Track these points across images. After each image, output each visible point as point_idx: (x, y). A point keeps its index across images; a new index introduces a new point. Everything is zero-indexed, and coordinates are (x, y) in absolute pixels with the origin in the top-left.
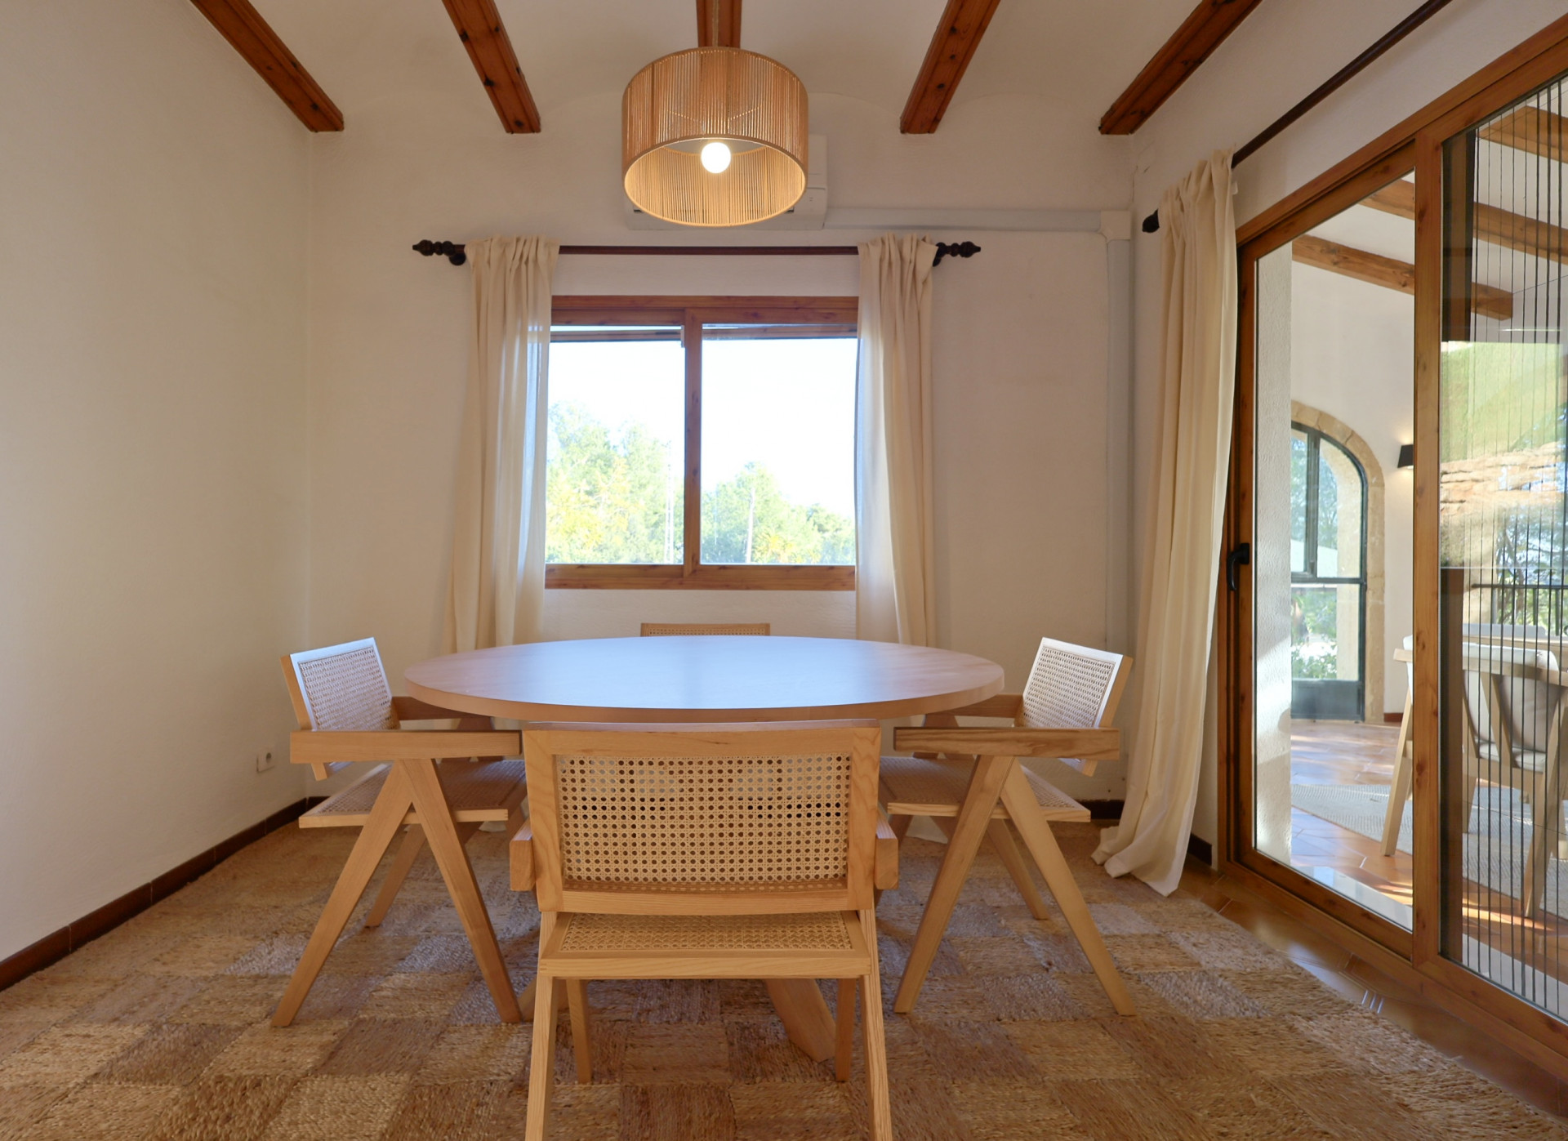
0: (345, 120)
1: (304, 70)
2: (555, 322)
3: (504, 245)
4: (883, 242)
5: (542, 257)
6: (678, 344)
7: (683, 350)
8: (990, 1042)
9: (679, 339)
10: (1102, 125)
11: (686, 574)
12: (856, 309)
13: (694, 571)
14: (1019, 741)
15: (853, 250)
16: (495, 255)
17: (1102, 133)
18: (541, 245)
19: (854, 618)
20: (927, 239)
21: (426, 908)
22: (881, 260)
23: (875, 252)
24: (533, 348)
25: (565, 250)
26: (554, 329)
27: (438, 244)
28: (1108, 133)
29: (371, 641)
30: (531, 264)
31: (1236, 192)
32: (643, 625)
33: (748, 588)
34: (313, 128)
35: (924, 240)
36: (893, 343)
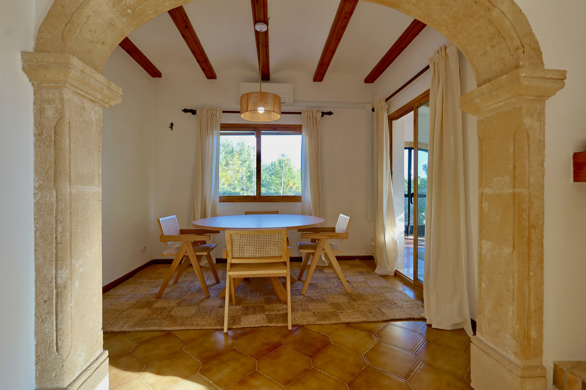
0: (162, 74)
1: (153, 65)
2: (221, 130)
3: (207, 111)
4: (308, 111)
5: (218, 114)
6: (254, 136)
7: (256, 138)
8: (319, 298)
9: (255, 135)
10: (365, 81)
11: (257, 198)
12: (301, 128)
13: (259, 197)
14: (327, 236)
15: (300, 113)
16: (205, 113)
17: (365, 83)
18: (217, 111)
19: (301, 209)
20: (319, 111)
21: (192, 281)
22: (307, 116)
23: (306, 114)
24: (215, 136)
25: (224, 112)
26: (221, 132)
27: (189, 110)
28: (366, 83)
29: (175, 216)
30: (214, 116)
31: (387, 107)
32: (246, 212)
33: (274, 202)
34: (153, 76)
35: (318, 111)
36: (311, 138)
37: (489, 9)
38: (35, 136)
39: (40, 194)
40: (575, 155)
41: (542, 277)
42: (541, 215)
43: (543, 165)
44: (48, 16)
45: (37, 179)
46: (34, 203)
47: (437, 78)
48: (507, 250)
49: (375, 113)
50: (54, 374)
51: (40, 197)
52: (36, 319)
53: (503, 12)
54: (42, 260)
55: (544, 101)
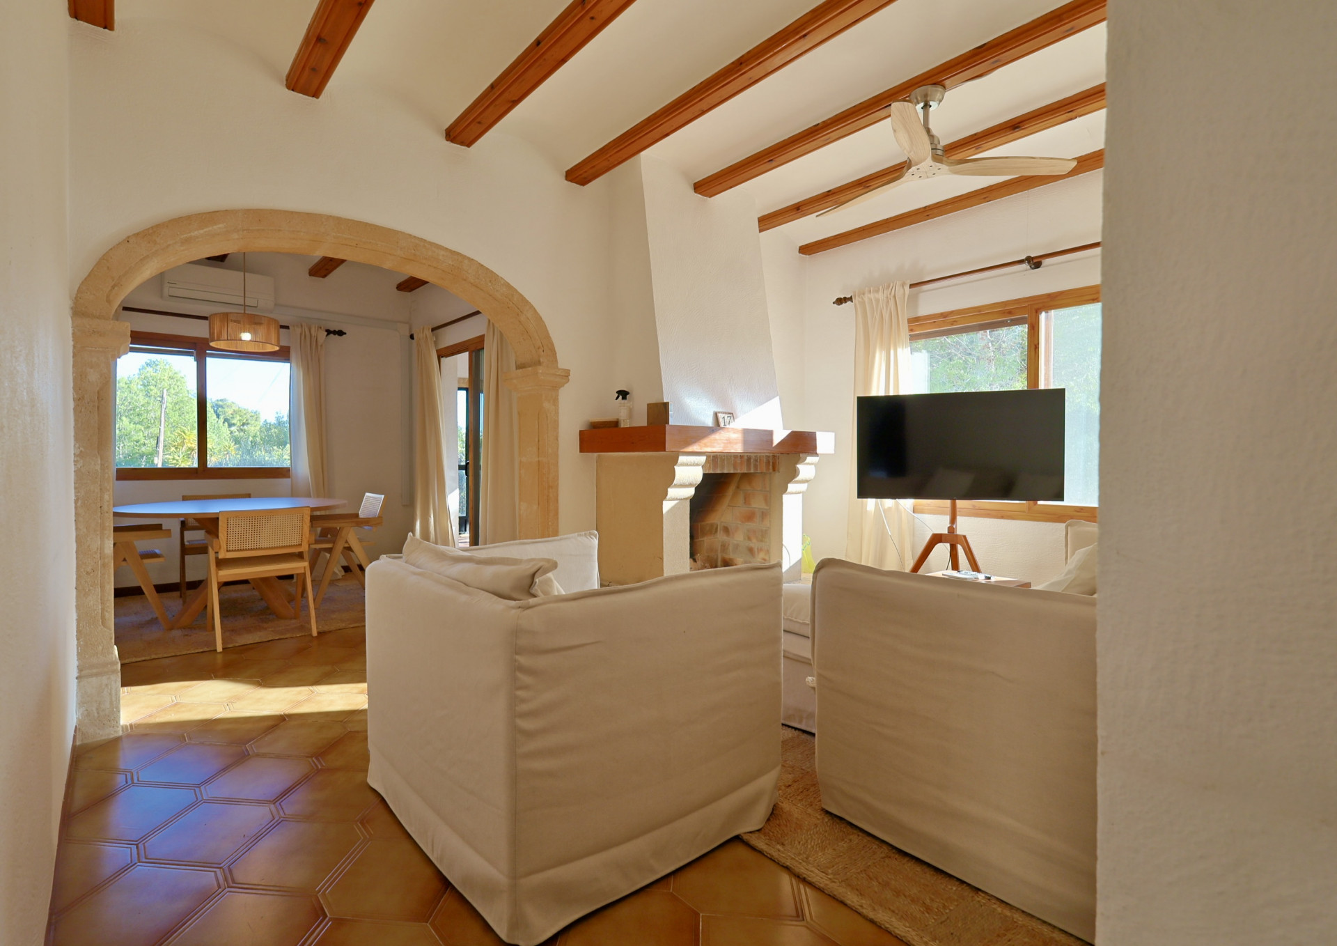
4: (302, 326)
6: (194, 358)
7: (195, 364)
10: (398, 287)
11: (200, 472)
12: (289, 352)
13: (204, 471)
14: (347, 524)
15: (288, 328)
17: (398, 290)
20: (322, 327)
22: (301, 333)
23: (298, 330)
28: (400, 291)
31: (435, 338)
32: (183, 496)
35: (320, 327)
36: (307, 371)
37: (518, 315)
38: (74, 400)
39: (82, 461)
40: (580, 431)
41: (558, 526)
42: (556, 478)
43: (557, 440)
44: (89, 275)
45: (77, 446)
46: (75, 471)
47: (492, 329)
48: (535, 507)
49: (414, 342)
50: (101, 648)
51: (81, 464)
52: (77, 592)
53: (528, 319)
54: (85, 530)
55: (558, 390)
